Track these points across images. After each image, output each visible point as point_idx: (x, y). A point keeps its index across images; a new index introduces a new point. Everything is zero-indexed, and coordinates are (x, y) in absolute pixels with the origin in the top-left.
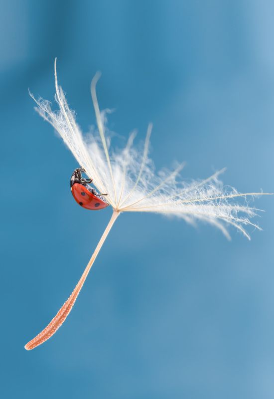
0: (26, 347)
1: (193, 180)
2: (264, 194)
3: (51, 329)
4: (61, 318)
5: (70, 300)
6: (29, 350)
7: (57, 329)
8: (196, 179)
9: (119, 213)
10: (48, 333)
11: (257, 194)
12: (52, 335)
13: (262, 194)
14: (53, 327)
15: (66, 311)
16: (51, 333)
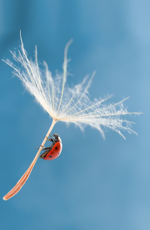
0: (4, 198)
1: (110, 104)
2: (142, 113)
3: (18, 188)
4: (23, 182)
5: (29, 171)
6: (6, 200)
7: (21, 188)
8: (111, 103)
9: (57, 121)
10: (16, 190)
11: (138, 113)
12: (18, 191)
13: (140, 113)
14: (19, 187)
15: (26, 178)
16: (18, 190)
